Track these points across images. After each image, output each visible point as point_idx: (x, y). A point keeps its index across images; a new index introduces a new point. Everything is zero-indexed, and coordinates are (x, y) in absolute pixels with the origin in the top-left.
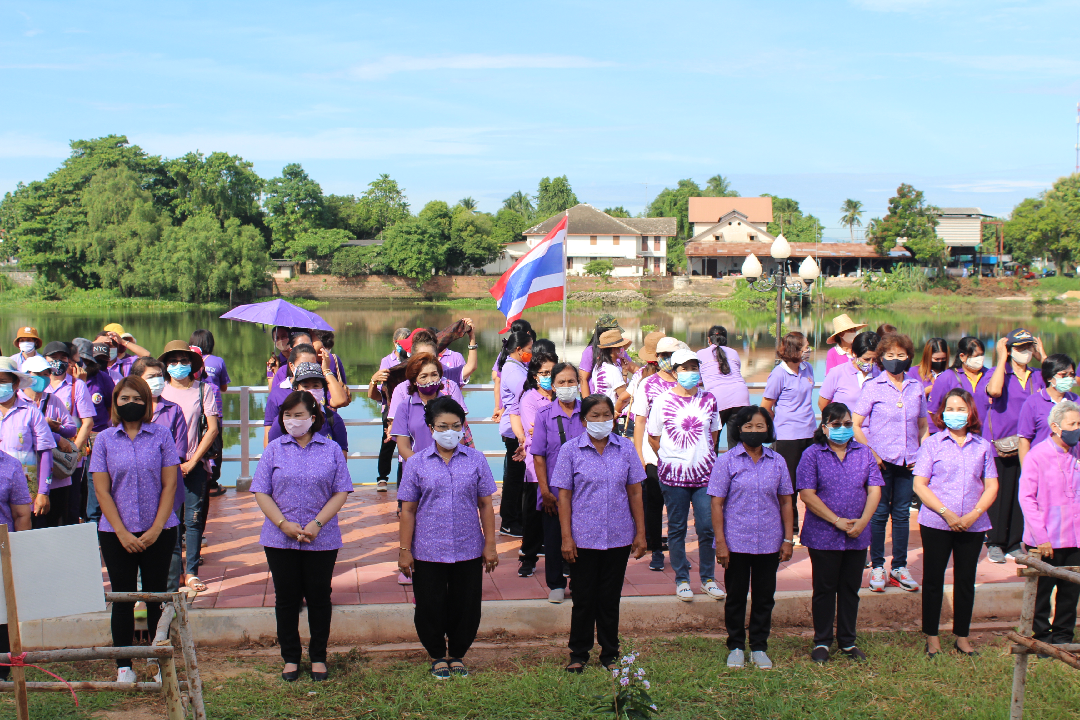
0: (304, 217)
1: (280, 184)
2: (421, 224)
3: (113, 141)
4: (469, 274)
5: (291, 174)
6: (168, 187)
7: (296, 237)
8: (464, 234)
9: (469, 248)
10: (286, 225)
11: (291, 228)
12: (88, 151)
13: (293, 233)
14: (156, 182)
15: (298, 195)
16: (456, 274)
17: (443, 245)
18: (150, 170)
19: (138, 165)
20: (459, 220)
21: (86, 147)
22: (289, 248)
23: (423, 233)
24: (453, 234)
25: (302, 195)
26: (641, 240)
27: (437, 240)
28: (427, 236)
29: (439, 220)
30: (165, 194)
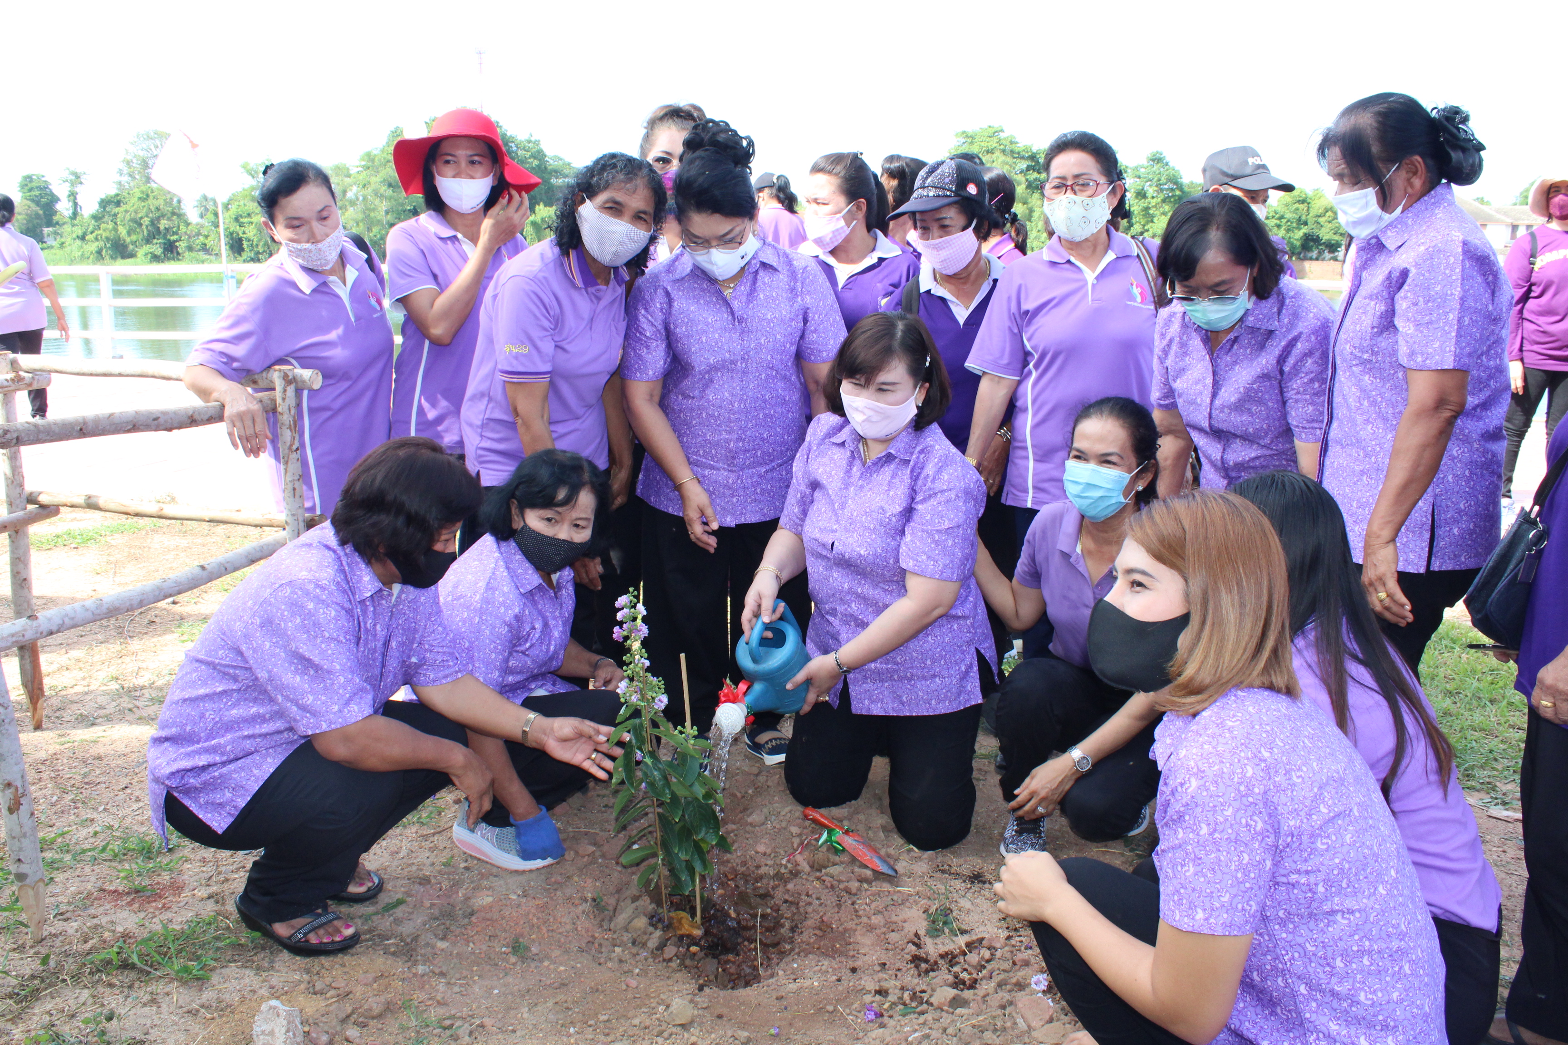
0: (1164, 201)
1: (1143, 170)
2: (1279, 209)
3: (991, 131)
4: (1323, 259)
5: (1153, 160)
6: (1039, 173)
7: (1155, 220)
8: (1322, 220)
9: (1326, 234)
10: (1147, 209)
11: (1151, 212)
12: (969, 140)
13: (1153, 216)
14: (1028, 168)
15: (1159, 180)
16: (1311, 259)
17: (1300, 229)
18: (1023, 158)
19: (1012, 152)
20: (1318, 205)
21: (967, 137)
22: (1147, 231)
23: (1281, 218)
24: (1311, 221)
25: (1163, 180)
26: (1510, 229)
27: (1294, 225)
28: (1284, 221)
29: (1297, 205)
30: (1035, 180)
